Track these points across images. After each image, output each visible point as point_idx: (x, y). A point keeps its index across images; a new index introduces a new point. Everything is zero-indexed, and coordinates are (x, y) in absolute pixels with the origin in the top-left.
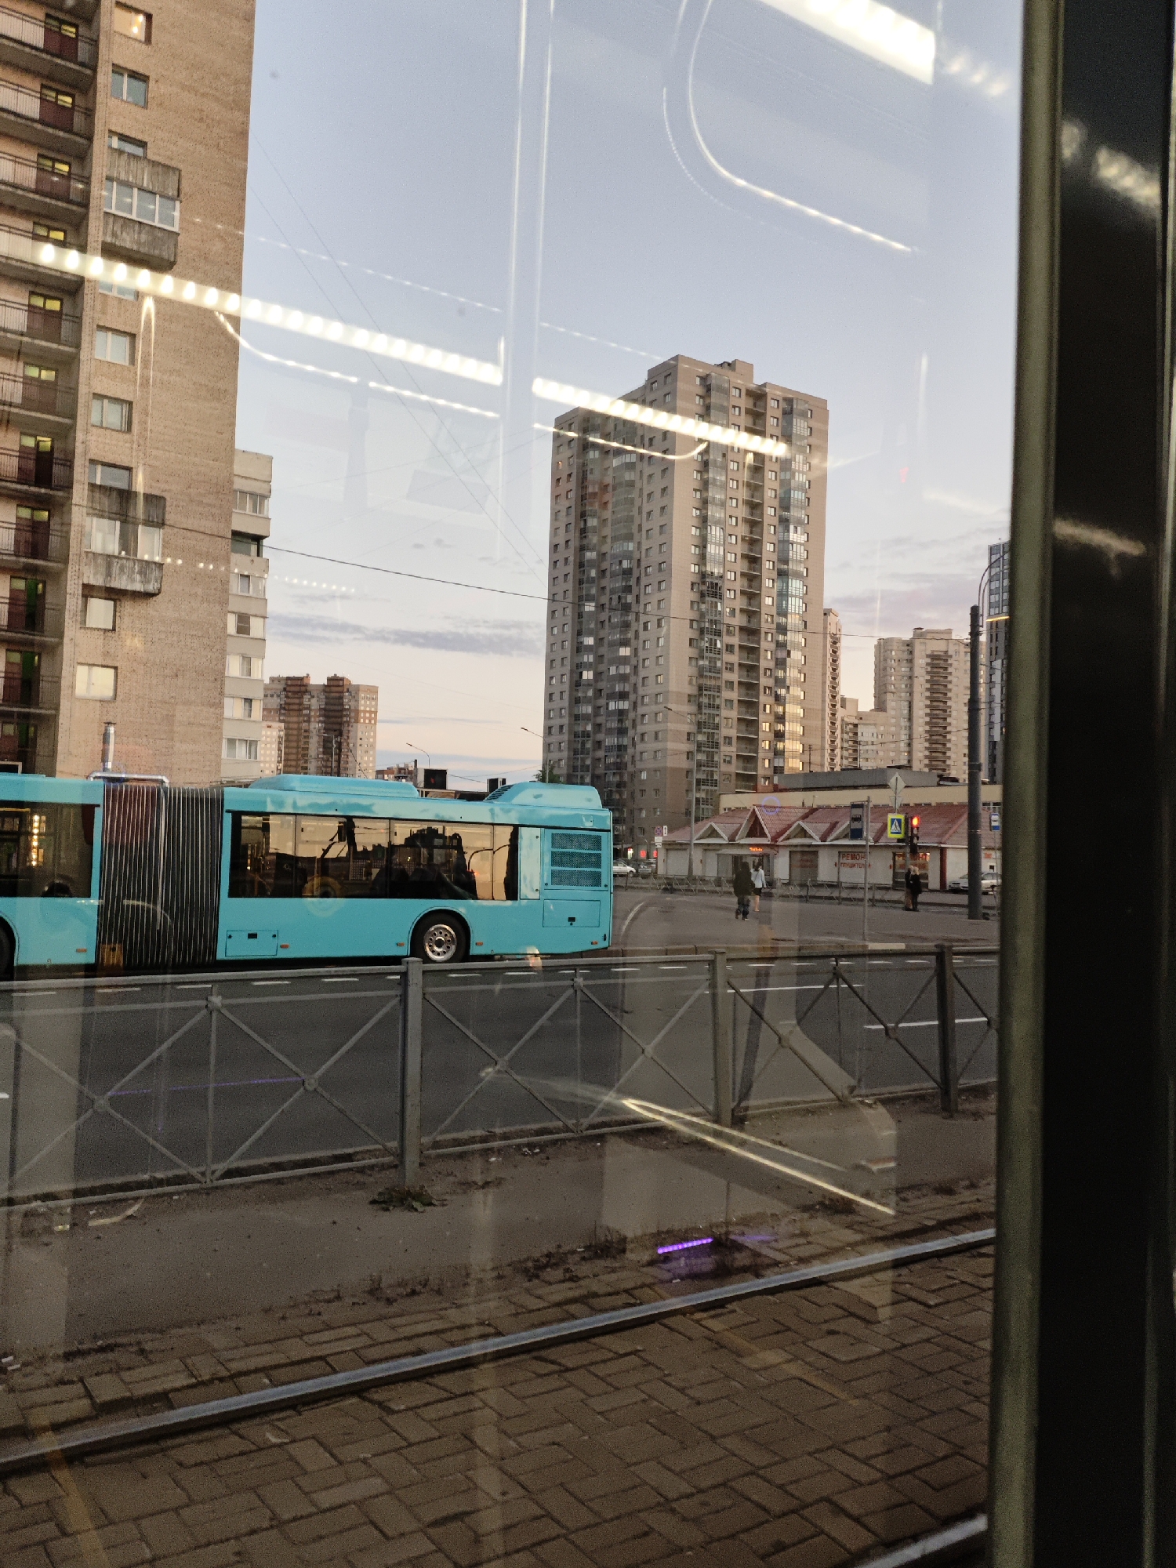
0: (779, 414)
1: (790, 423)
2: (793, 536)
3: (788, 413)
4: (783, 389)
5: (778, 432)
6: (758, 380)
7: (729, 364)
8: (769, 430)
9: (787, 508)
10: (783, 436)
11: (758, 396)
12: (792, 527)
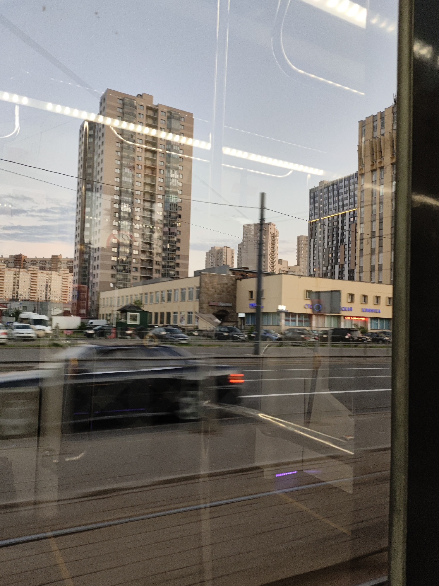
0: (165, 118)
1: (170, 122)
2: (172, 175)
3: (170, 118)
4: (168, 107)
5: (165, 127)
6: (155, 103)
7: (141, 95)
8: (160, 126)
9: (169, 162)
10: (168, 128)
11: (155, 110)
12: (171, 171)
